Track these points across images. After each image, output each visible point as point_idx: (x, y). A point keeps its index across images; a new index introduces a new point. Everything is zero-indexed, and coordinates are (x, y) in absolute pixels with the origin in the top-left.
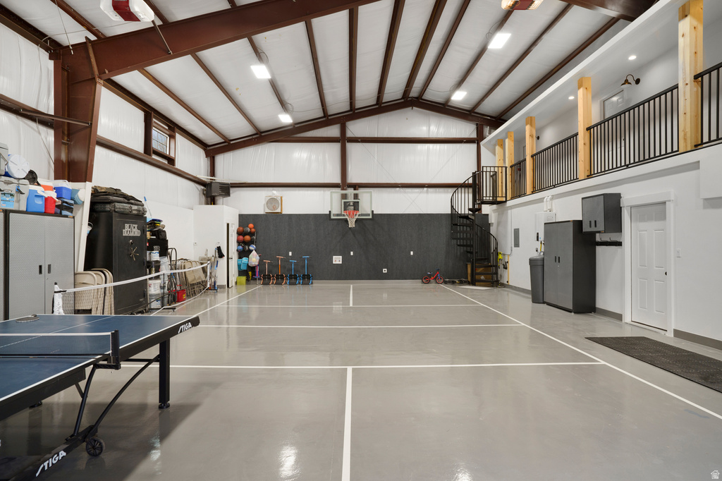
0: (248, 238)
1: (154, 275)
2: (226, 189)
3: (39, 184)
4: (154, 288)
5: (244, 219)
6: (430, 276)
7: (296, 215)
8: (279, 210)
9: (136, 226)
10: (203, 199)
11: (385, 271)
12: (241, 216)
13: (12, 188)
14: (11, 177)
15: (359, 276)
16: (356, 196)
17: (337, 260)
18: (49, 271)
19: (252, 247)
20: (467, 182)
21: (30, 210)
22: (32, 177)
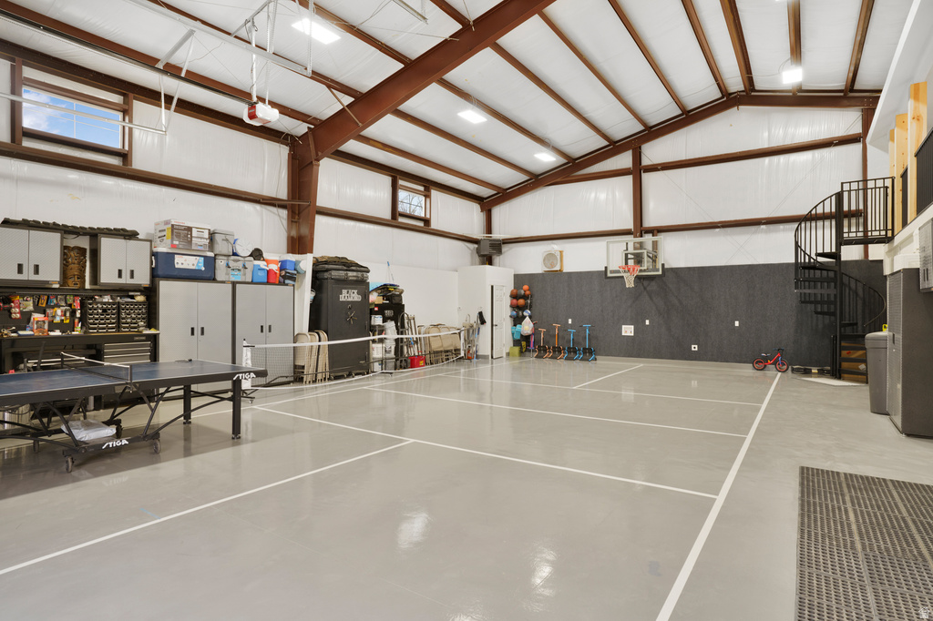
0: (521, 302)
1: (377, 337)
2: (498, 246)
3: (264, 260)
4: (377, 352)
5: (519, 279)
6: (766, 359)
7: (577, 273)
8: (557, 268)
9: (356, 291)
10: (477, 259)
11: (695, 348)
12: (516, 277)
13: (240, 265)
14: (238, 256)
15: (657, 353)
16: (655, 244)
17: (628, 330)
18: (270, 331)
19: (527, 313)
20: (813, 212)
21: (254, 281)
22: (257, 254)
